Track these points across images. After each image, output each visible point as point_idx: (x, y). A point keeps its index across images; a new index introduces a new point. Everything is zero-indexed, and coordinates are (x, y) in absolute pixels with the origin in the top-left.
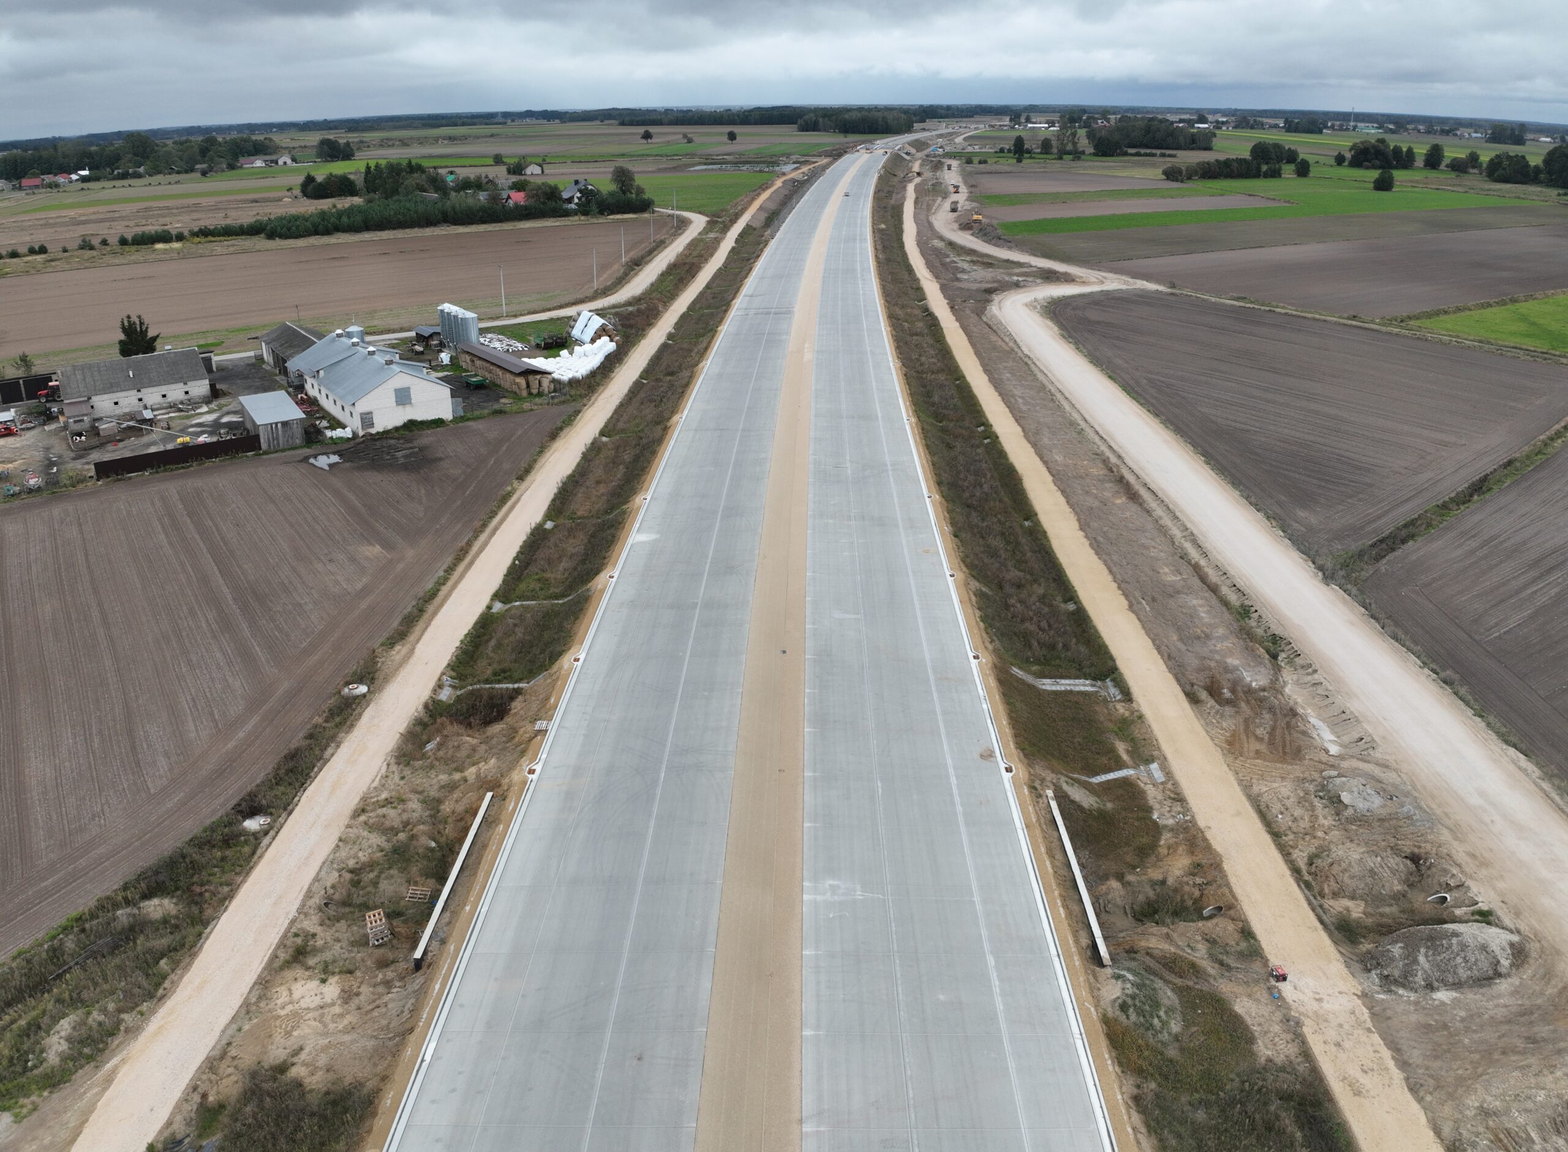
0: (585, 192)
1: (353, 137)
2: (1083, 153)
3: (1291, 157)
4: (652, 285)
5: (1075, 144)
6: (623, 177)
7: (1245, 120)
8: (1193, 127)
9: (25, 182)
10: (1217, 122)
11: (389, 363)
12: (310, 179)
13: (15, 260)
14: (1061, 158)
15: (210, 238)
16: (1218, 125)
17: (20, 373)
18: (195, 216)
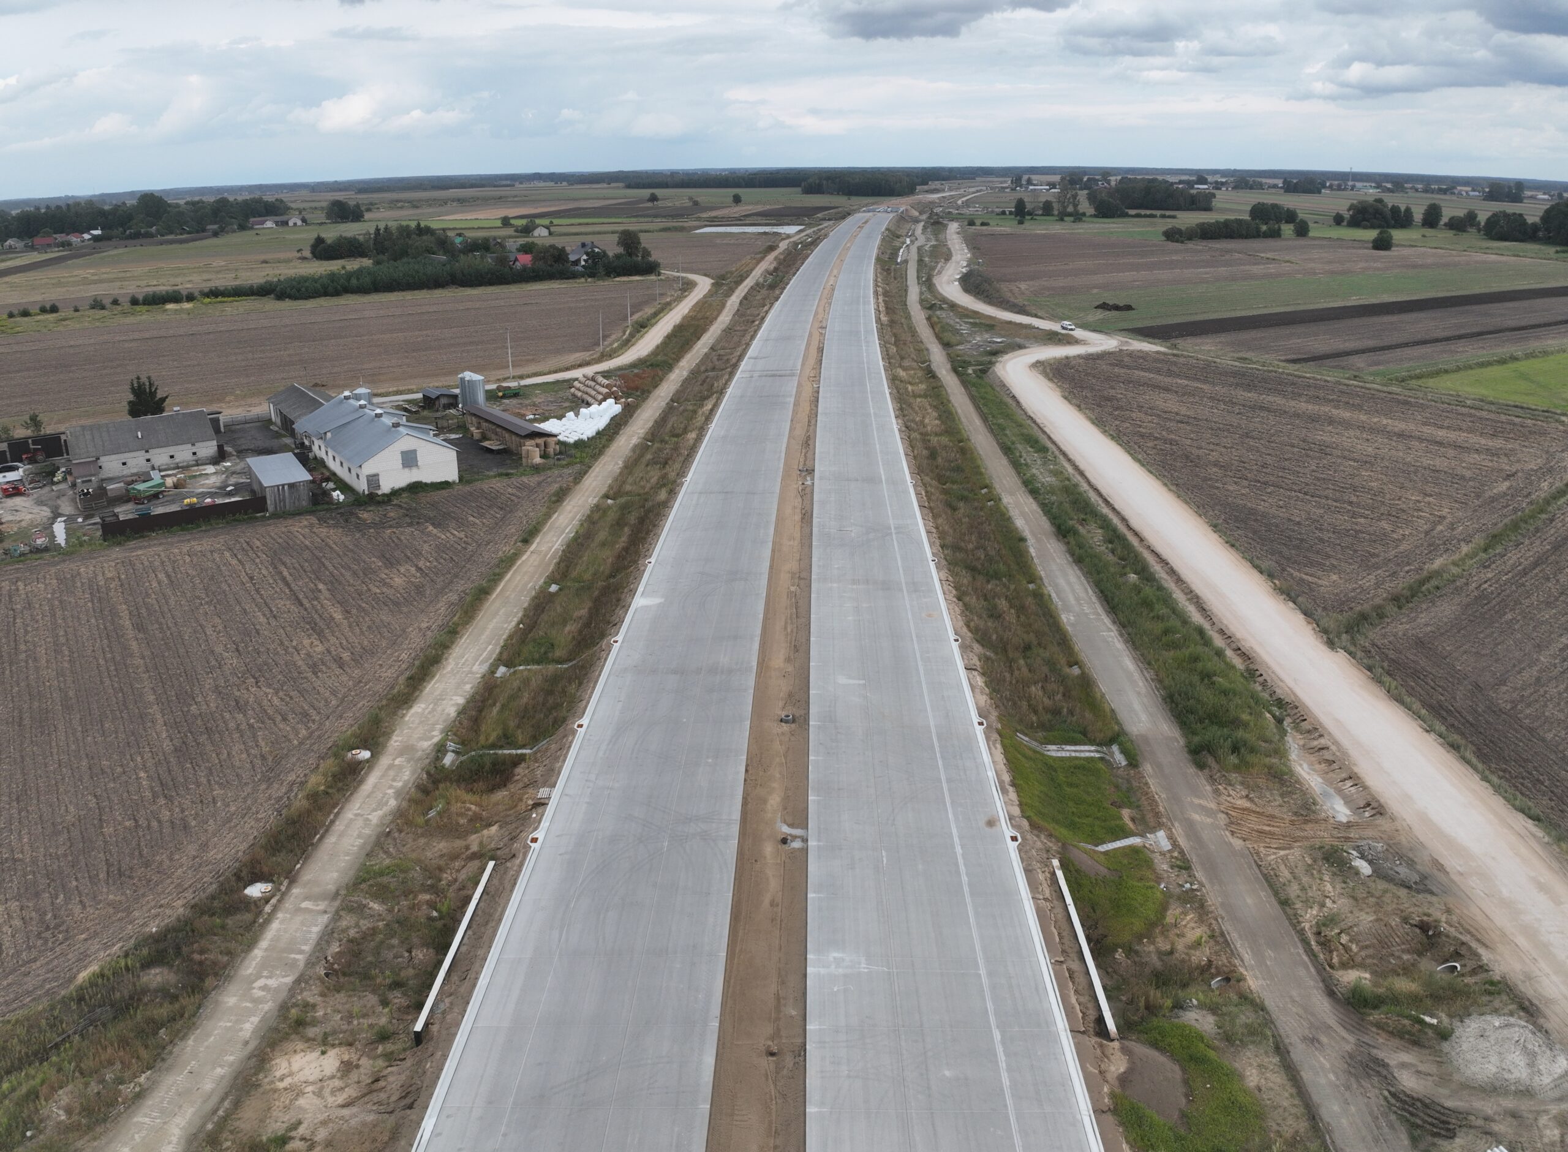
0: (591, 255)
1: (363, 198)
2: (1084, 214)
3: (1290, 216)
4: (658, 347)
5: (1075, 206)
6: (629, 241)
7: (1243, 181)
8: (1193, 188)
9: (38, 240)
10: (1216, 182)
11: (396, 425)
12: (319, 241)
13: (26, 319)
14: (1062, 220)
15: (220, 299)
16: (1218, 186)
17: (29, 433)
18: (206, 276)
